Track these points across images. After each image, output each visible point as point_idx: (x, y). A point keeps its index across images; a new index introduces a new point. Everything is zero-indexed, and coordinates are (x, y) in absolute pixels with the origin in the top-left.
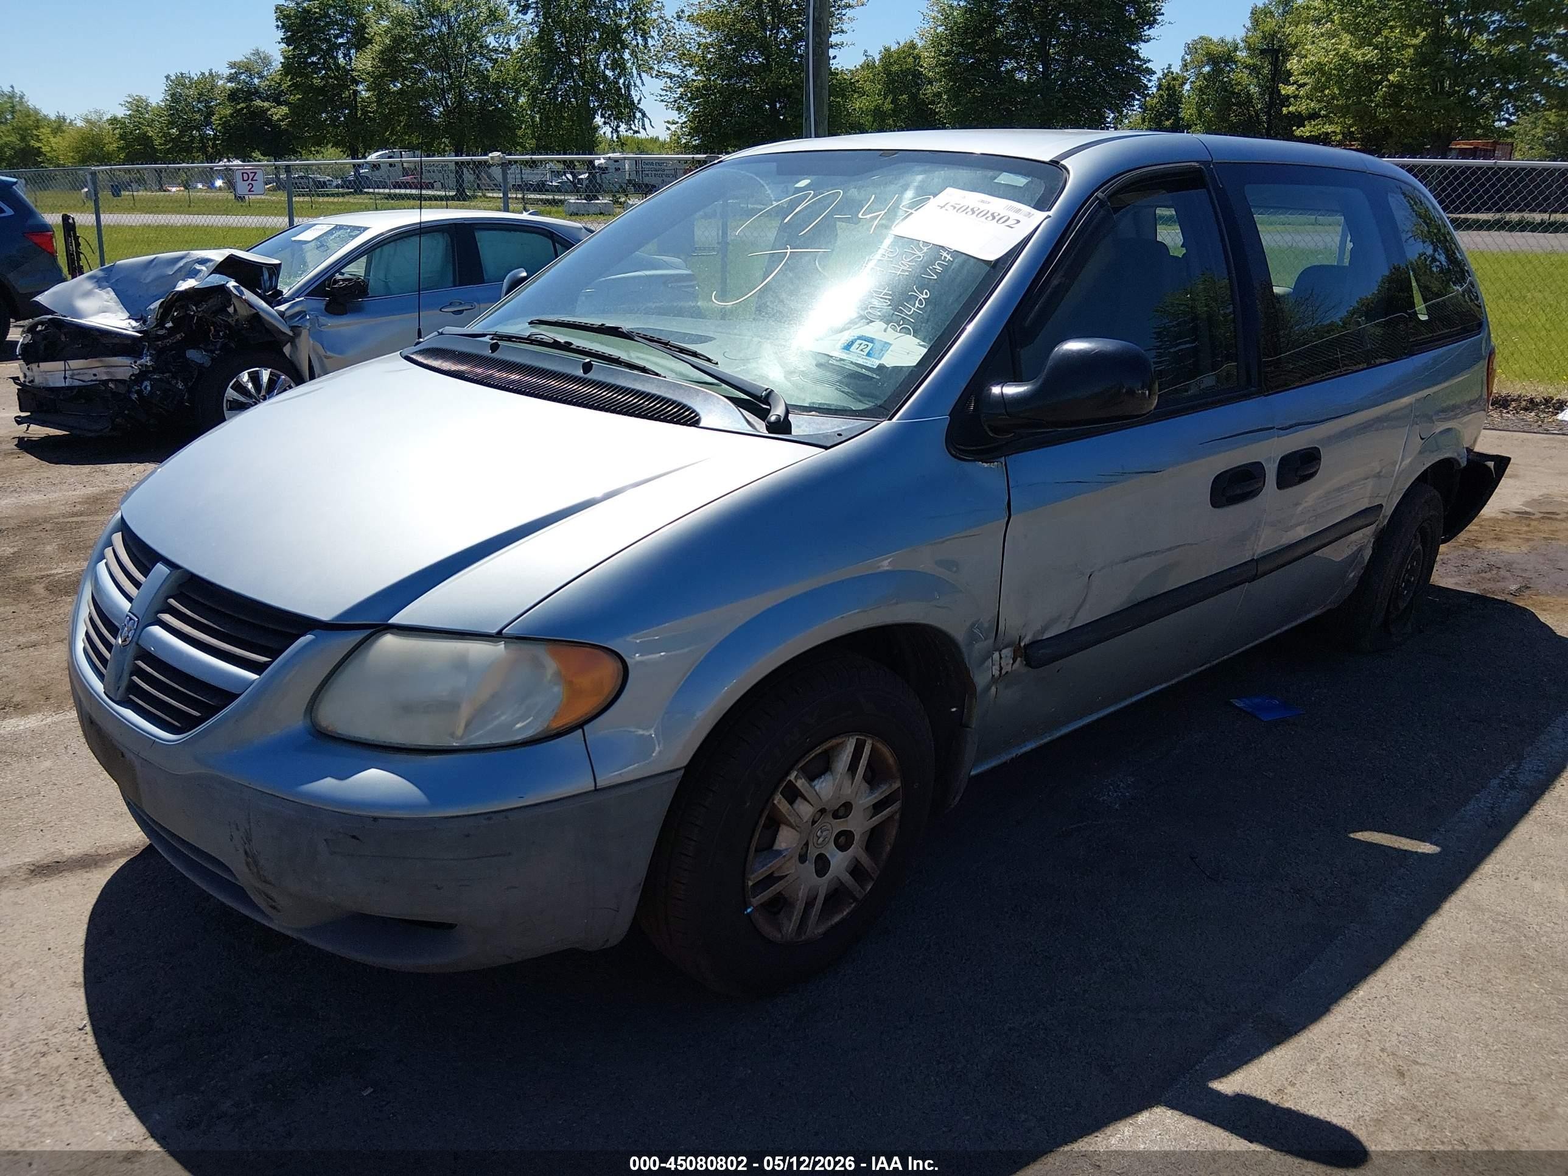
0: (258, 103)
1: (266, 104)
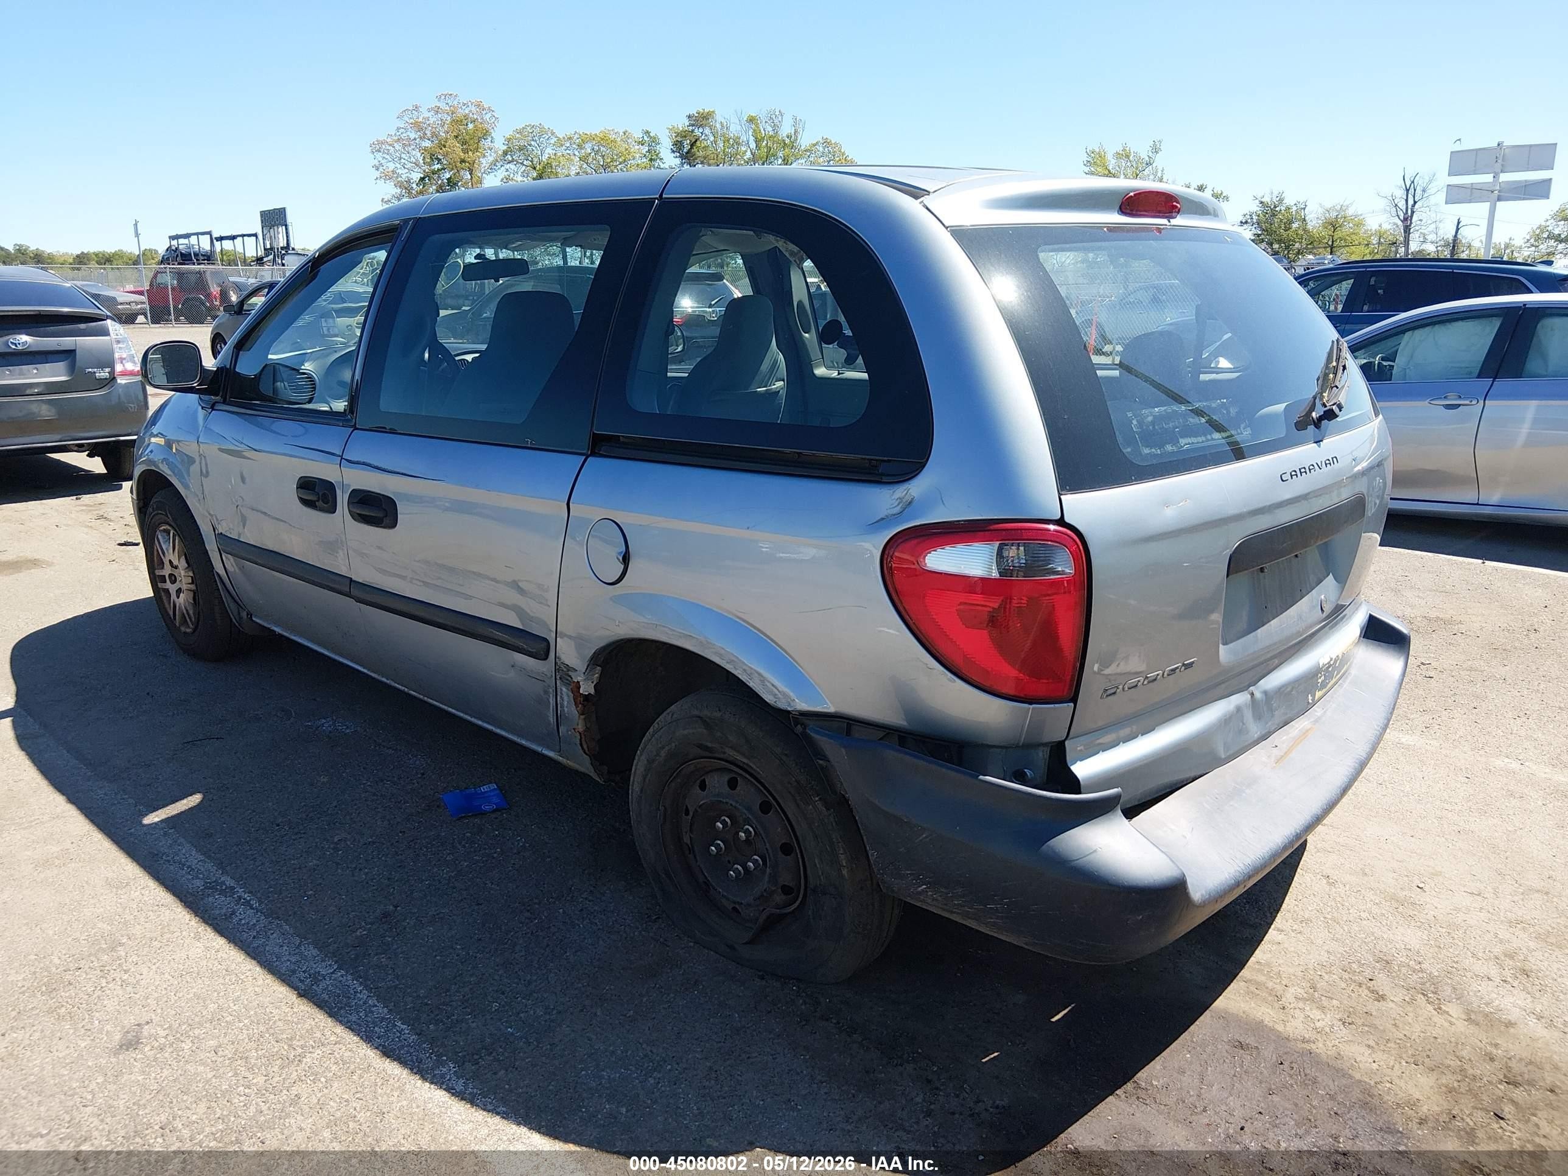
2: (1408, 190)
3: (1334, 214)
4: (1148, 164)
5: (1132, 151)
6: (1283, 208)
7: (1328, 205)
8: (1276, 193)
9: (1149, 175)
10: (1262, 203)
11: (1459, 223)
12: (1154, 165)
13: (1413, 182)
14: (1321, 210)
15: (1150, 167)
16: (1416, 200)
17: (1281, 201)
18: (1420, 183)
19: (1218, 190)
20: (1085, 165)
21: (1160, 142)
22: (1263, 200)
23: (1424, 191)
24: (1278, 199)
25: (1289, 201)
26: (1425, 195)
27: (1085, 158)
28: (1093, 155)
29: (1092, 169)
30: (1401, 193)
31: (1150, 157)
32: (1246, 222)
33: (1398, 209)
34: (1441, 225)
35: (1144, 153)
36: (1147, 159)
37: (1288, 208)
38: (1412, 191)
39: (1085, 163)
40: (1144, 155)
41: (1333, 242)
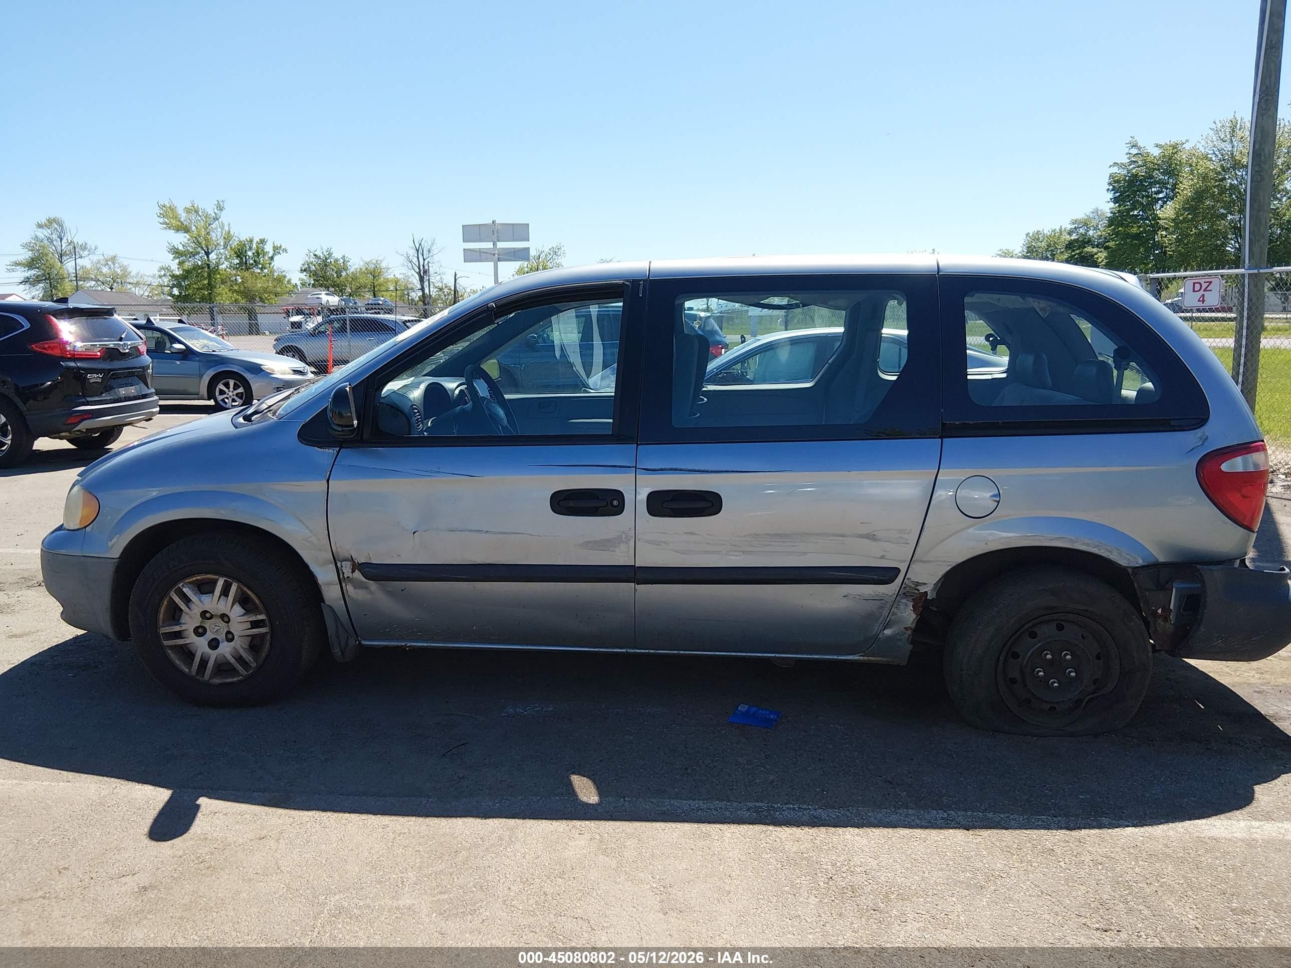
0: (1089, 249)
1: (1095, 250)
2: (418, 251)
3: (372, 267)
4: (216, 219)
5: (200, 208)
6: (332, 261)
7: (368, 260)
8: (325, 249)
9: (216, 228)
10: (315, 255)
11: (455, 275)
12: (220, 220)
13: (420, 244)
14: (362, 263)
15: (217, 221)
16: (425, 258)
17: (330, 254)
18: (426, 248)
19: (278, 244)
20: (158, 216)
21: (223, 201)
22: (316, 253)
23: (429, 251)
24: (328, 253)
25: (337, 255)
26: (431, 254)
27: (158, 211)
28: (164, 208)
29: (166, 220)
30: (412, 252)
31: (215, 214)
32: (305, 270)
33: (413, 265)
34: (444, 276)
35: (211, 210)
36: (214, 215)
37: (336, 260)
38: (420, 251)
39: (159, 215)
40: (211, 212)
41: (374, 288)
